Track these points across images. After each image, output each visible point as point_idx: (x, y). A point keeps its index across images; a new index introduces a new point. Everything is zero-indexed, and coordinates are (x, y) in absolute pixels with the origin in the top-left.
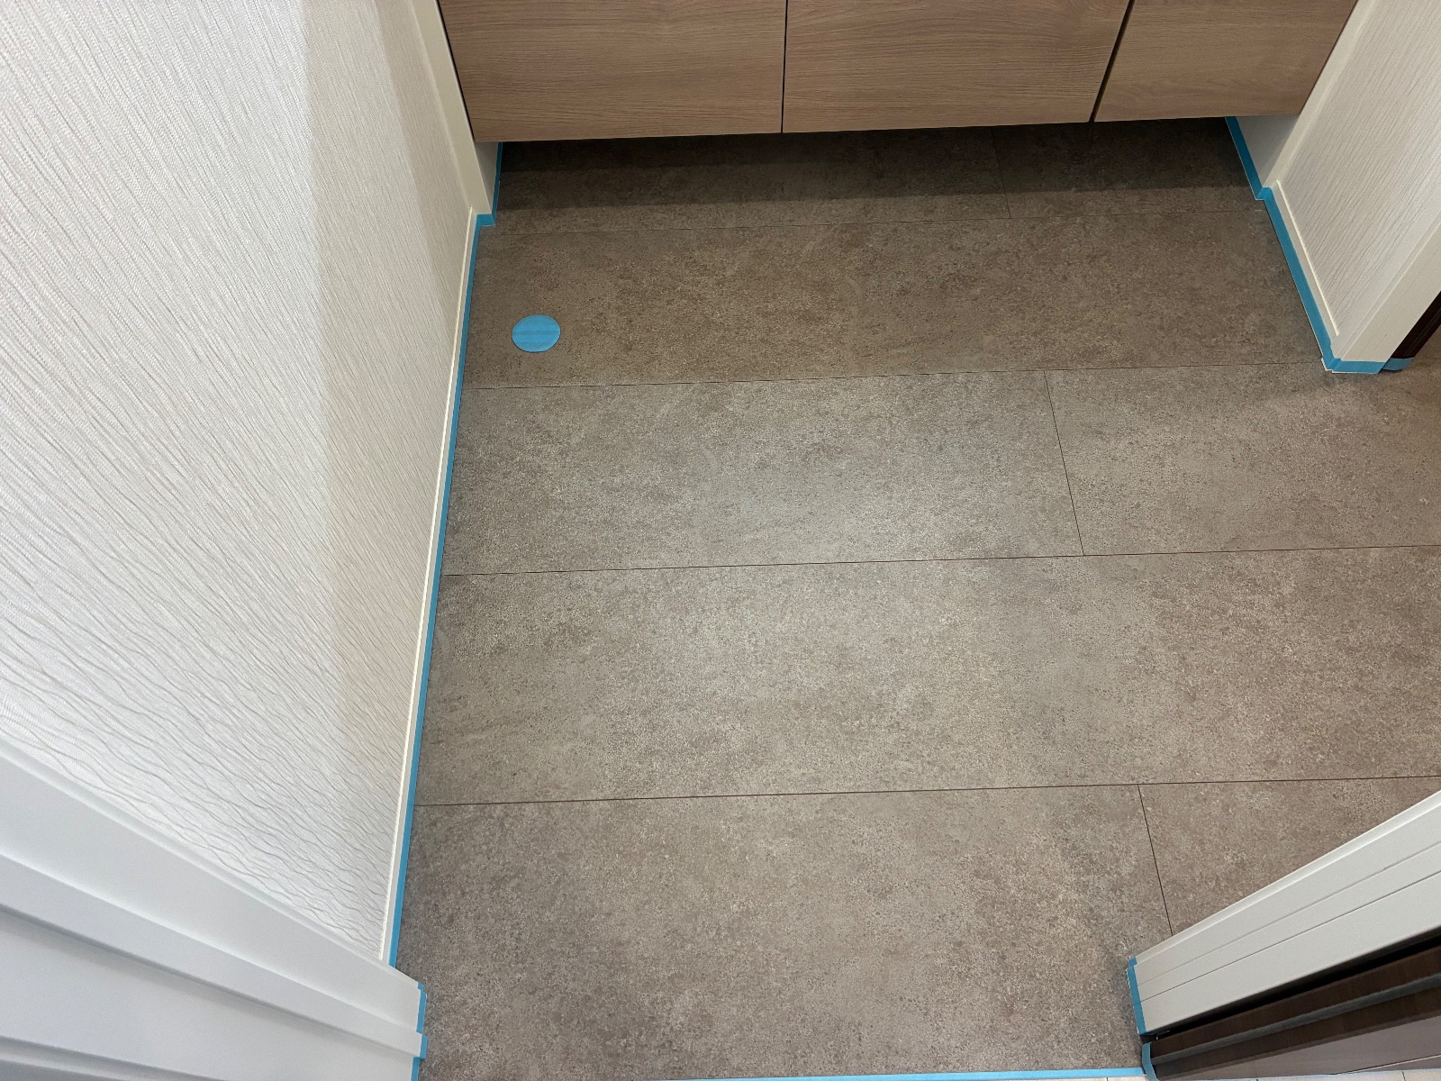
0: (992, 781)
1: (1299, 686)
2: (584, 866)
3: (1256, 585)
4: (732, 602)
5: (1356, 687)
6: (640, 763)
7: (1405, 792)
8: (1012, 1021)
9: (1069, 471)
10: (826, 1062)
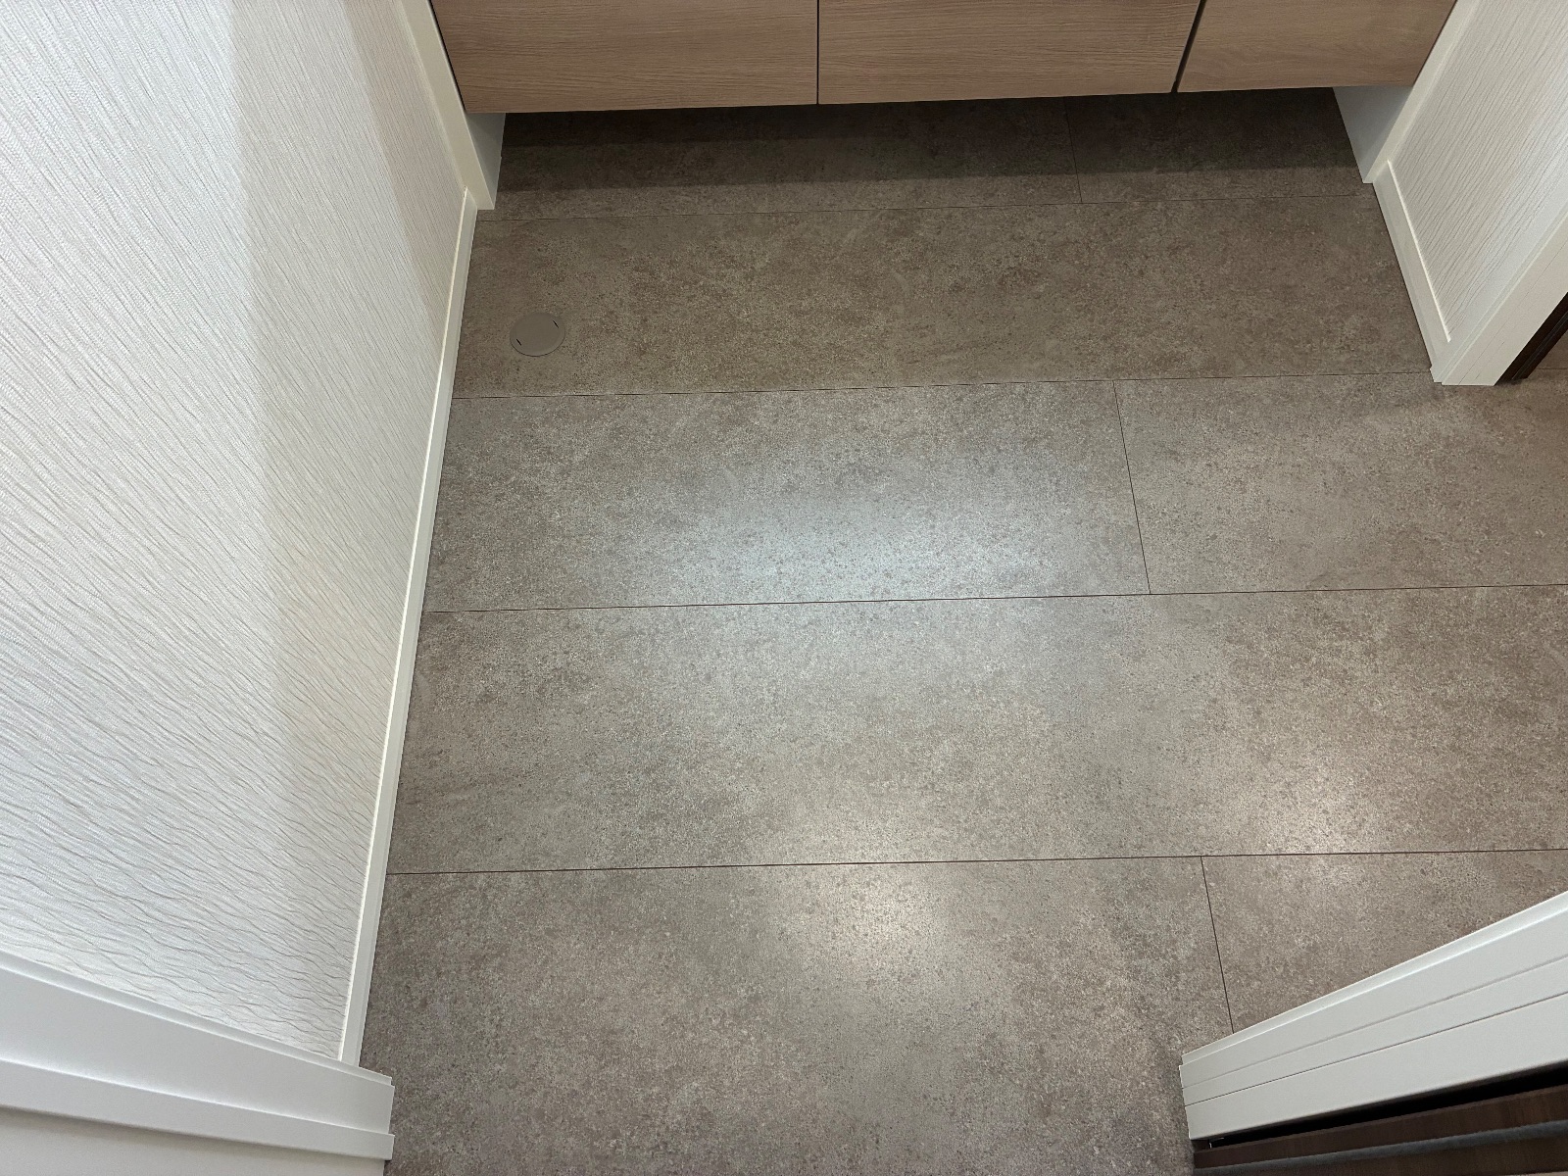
0: (1036, 852)
1: (1387, 745)
2: (575, 944)
3: (1344, 629)
4: (751, 645)
5: (1453, 748)
6: (641, 828)
7: (1503, 868)
8: (1049, 1122)
9: (1137, 497)
10: (839, 1166)
